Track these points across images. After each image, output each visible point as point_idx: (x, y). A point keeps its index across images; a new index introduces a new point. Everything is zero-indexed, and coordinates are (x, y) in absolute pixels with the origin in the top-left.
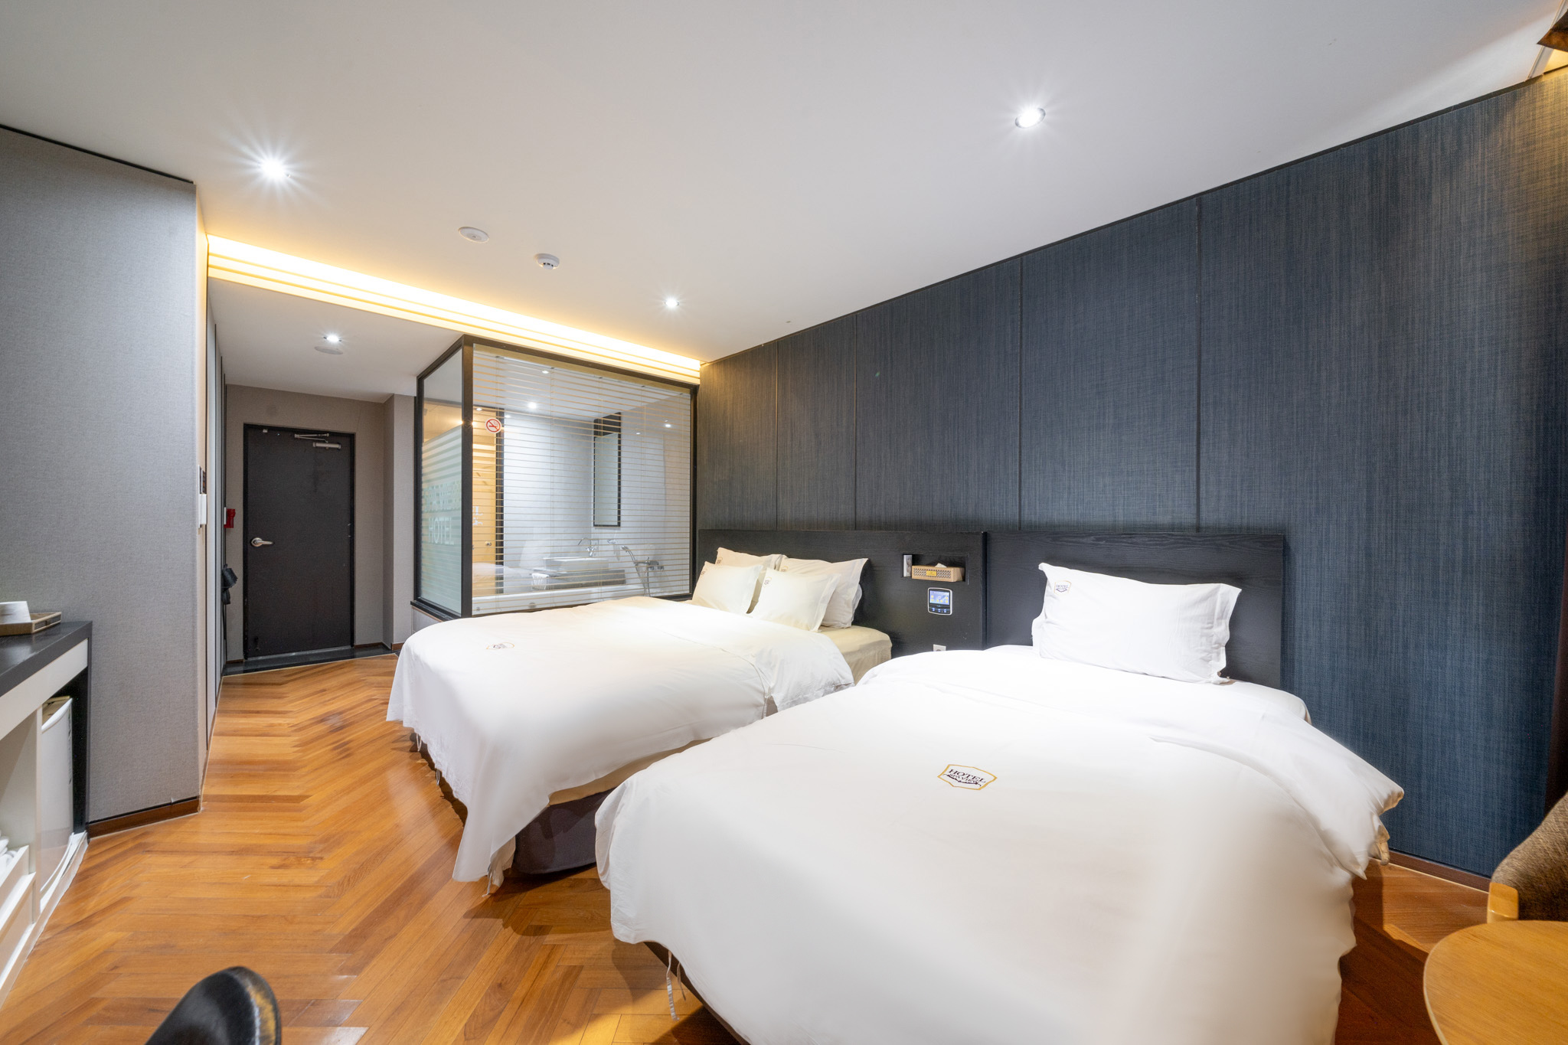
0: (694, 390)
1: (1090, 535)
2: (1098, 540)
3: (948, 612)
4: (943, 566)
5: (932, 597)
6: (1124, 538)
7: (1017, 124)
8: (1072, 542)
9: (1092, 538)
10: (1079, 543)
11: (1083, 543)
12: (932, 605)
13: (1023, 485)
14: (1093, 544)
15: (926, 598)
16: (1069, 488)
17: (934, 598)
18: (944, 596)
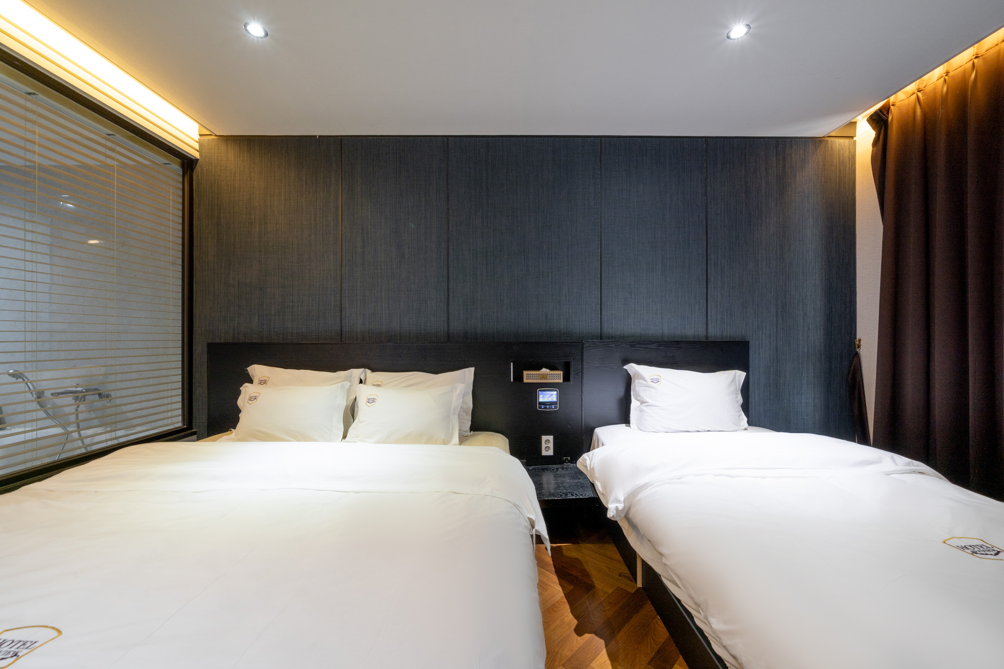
0: (188, 164)
1: (654, 343)
2: (659, 346)
3: (556, 407)
4: (548, 371)
5: (541, 396)
6: (674, 344)
7: (728, 37)
8: (643, 348)
9: (656, 344)
10: (647, 348)
11: (650, 348)
12: (541, 403)
13: (603, 307)
14: (656, 349)
15: (535, 397)
16: (635, 310)
17: (543, 397)
18: (552, 395)
